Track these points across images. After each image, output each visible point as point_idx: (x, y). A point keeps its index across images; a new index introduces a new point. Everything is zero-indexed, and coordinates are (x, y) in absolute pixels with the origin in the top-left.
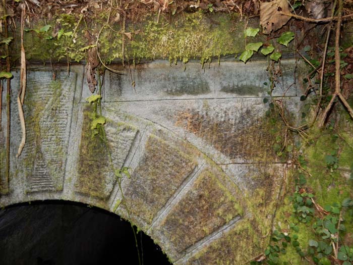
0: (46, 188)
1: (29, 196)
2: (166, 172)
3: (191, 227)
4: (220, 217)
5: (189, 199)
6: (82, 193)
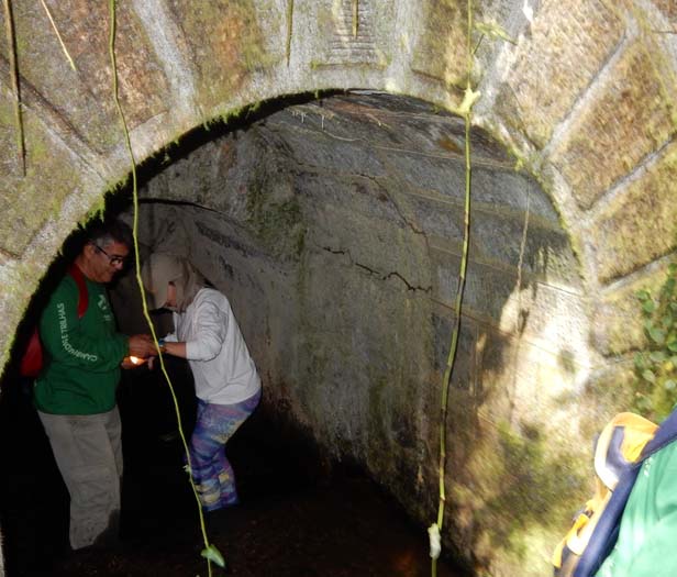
0: (361, 57)
1: (314, 77)
2: (577, 41)
3: (605, 156)
4: (649, 136)
5: (608, 100)
6: (429, 76)
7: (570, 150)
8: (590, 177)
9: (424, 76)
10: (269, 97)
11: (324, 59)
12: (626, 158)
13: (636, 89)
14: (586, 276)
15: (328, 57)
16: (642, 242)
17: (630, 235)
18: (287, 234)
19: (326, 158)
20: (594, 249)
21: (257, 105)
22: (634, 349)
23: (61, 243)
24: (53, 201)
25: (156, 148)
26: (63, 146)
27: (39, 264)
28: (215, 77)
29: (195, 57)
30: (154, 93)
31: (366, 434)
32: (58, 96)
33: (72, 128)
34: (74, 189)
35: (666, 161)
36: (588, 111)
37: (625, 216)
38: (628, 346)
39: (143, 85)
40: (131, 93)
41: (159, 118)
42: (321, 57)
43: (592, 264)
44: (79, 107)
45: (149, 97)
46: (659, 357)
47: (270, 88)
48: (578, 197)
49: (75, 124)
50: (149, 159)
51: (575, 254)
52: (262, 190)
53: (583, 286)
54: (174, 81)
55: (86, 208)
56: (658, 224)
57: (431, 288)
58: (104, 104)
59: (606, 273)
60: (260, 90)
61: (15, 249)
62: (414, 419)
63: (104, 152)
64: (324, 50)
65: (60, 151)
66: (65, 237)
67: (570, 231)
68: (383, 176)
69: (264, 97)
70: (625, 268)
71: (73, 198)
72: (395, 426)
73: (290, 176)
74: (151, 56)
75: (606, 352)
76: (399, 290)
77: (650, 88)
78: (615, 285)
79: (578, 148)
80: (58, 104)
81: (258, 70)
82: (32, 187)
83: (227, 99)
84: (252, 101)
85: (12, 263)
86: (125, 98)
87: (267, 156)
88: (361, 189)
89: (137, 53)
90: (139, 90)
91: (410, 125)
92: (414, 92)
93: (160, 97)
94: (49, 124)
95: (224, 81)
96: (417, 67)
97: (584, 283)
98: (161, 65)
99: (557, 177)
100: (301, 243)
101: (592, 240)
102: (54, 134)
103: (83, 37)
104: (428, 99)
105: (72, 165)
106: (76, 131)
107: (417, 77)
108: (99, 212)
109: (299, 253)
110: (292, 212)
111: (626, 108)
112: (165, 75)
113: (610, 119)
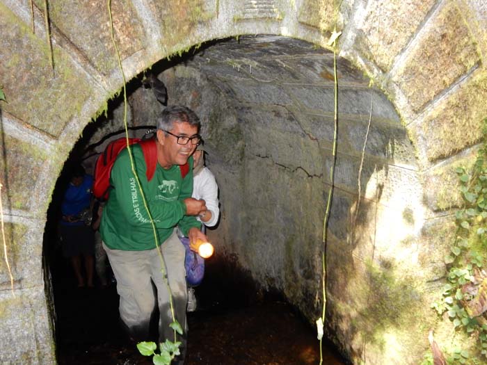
0: (265, 14)
3: (431, 77)
4: (461, 64)
5: (431, 39)
6: (310, 25)
7: (405, 73)
8: (420, 91)
9: (307, 25)
10: (208, 40)
11: (242, 15)
12: (445, 78)
13: (451, 32)
14: (420, 157)
15: (244, 14)
16: (458, 134)
17: (449, 130)
18: (233, 147)
19: (255, 96)
20: (424, 139)
21: (200, 45)
22: (455, 207)
23: (82, 130)
24: (76, 104)
25: (138, 72)
26: (82, 71)
27: (68, 142)
28: (173, 27)
29: (161, 16)
30: (136, 37)
31: (283, 272)
32: (78, 40)
33: (87, 59)
34: (89, 97)
35: (474, 80)
36: (418, 47)
37: (445, 117)
38: (450, 205)
39: (129, 33)
40: (122, 37)
41: (140, 53)
42: (239, 14)
43: (423, 149)
44: (91, 46)
45: (134, 40)
46: (472, 212)
47: (208, 34)
48: (413, 104)
49: (89, 57)
50: (134, 79)
51: (412, 143)
52: (218, 120)
53: (418, 164)
54: (148, 31)
55: (96, 109)
56: (469, 123)
57: (322, 175)
58: (106, 45)
59: (433, 155)
60: (201, 35)
61: (54, 133)
62: (313, 260)
63: (107, 74)
64: (241, 10)
65: (81, 74)
66: (84, 126)
67: (408, 127)
68: (290, 103)
69: (204, 40)
70: (447, 152)
71: (89, 102)
72: (301, 266)
73: (235, 110)
74: (134, 15)
75: (435, 209)
76: (302, 178)
77: (461, 31)
78: (441, 163)
79: (411, 72)
80: (78, 44)
81: (200, 23)
82: (64, 95)
83: (181, 42)
84: (197, 42)
85: (53, 142)
86: (119, 41)
87: (220, 98)
88: (278, 114)
89: (126, 13)
90: (127, 36)
91: (303, 64)
92: (300, 36)
93: (140, 40)
94: (74, 57)
95: (179, 30)
96: (302, 20)
97: (418, 162)
98: (141, 21)
99: (397, 90)
100: (243, 153)
101: (423, 133)
102: (77, 63)
103: (93, 4)
104: (309, 41)
105: (88, 82)
106: (90, 62)
107: (302, 27)
108: (104, 111)
109: (241, 159)
110: (237, 133)
111: (445, 45)
112: (142, 26)
113: (433, 52)
